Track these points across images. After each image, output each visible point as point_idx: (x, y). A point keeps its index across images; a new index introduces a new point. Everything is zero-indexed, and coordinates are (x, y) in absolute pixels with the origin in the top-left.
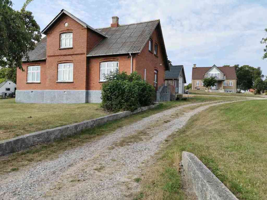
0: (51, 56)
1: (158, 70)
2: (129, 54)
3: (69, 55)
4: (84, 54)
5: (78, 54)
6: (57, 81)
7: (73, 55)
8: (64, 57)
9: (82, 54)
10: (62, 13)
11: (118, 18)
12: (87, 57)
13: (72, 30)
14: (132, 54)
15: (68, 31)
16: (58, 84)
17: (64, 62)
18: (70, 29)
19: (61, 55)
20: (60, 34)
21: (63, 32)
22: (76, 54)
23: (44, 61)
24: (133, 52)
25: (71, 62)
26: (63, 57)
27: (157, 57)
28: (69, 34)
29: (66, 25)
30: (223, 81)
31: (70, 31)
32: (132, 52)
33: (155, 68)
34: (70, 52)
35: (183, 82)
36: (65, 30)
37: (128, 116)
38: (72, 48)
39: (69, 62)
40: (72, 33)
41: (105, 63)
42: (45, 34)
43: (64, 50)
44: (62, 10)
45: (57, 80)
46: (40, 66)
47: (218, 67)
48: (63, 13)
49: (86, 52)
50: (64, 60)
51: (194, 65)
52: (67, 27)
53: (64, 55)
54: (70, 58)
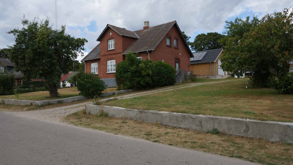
0: (103, 56)
1: (179, 58)
2: (146, 51)
3: (113, 54)
4: (121, 53)
5: (118, 53)
7: (115, 54)
12: (123, 55)
13: (114, 37)
14: (148, 51)
15: (112, 38)
16: (108, 74)
17: (110, 59)
20: (108, 41)
21: (109, 39)
23: (99, 59)
25: (114, 59)
29: (111, 34)
33: (175, 58)
34: (113, 52)
38: (114, 50)
39: (112, 59)
40: (114, 39)
42: (99, 41)
43: (110, 51)
45: (107, 72)
46: (97, 63)
48: (108, 26)
52: (111, 35)
53: (110, 55)
54: (113, 56)
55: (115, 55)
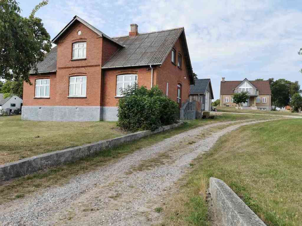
0: (62, 68)
1: (182, 84)
2: (149, 65)
3: (82, 67)
4: (99, 66)
5: (92, 66)
6: (68, 97)
7: (87, 66)
8: (77, 69)
9: (96, 66)
10: (74, 20)
11: (136, 26)
12: (102, 69)
13: (86, 39)
14: (152, 66)
15: (81, 40)
16: (70, 99)
17: (76, 75)
18: (83, 38)
19: (74, 67)
20: (73, 44)
21: (75, 41)
22: (90, 66)
23: (55, 73)
24: (154, 64)
25: (84, 74)
26: (75, 69)
27: (181, 69)
28: (83, 43)
29: (80, 33)
30: (256, 96)
31: (84, 40)
32: (152, 64)
33: (179, 82)
34: (83, 63)
35: (210, 98)
36: (78, 39)
37: (148, 136)
38: (85, 59)
39: (83, 74)
40: (86, 43)
41: (123, 77)
42: (56, 44)
43: (77, 62)
44: (75, 17)
45: (69, 95)
46: (49, 79)
47: (249, 81)
48: (76, 20)
49: (101, 64)
50: (77, 72)
51: (222, 78)
52: (81, 35)
53: (77, 67)
54: (83, 70)
55: (86, 68)
